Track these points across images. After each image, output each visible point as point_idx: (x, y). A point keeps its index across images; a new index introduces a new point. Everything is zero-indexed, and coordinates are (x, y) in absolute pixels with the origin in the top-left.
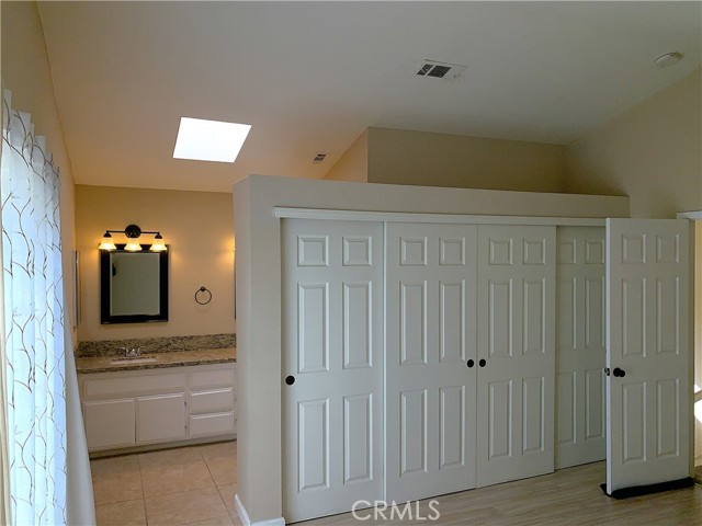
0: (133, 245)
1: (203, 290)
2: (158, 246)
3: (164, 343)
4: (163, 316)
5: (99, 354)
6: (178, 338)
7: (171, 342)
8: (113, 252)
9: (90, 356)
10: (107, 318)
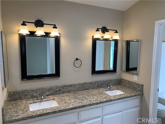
0: (40, 32)
1: (77, 59)
2: (54, 33)
3: (58, 89)
4: (57, 74)
5: (21, 99)
6: (65, 86)
7: (61, 88)
8: (28, 35)
9: (16, 100)
10: (25, 76)
